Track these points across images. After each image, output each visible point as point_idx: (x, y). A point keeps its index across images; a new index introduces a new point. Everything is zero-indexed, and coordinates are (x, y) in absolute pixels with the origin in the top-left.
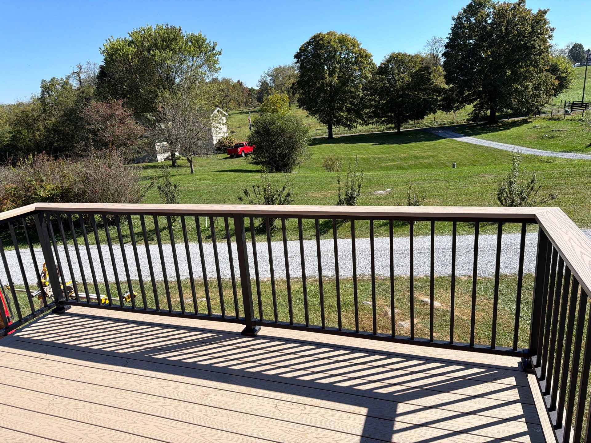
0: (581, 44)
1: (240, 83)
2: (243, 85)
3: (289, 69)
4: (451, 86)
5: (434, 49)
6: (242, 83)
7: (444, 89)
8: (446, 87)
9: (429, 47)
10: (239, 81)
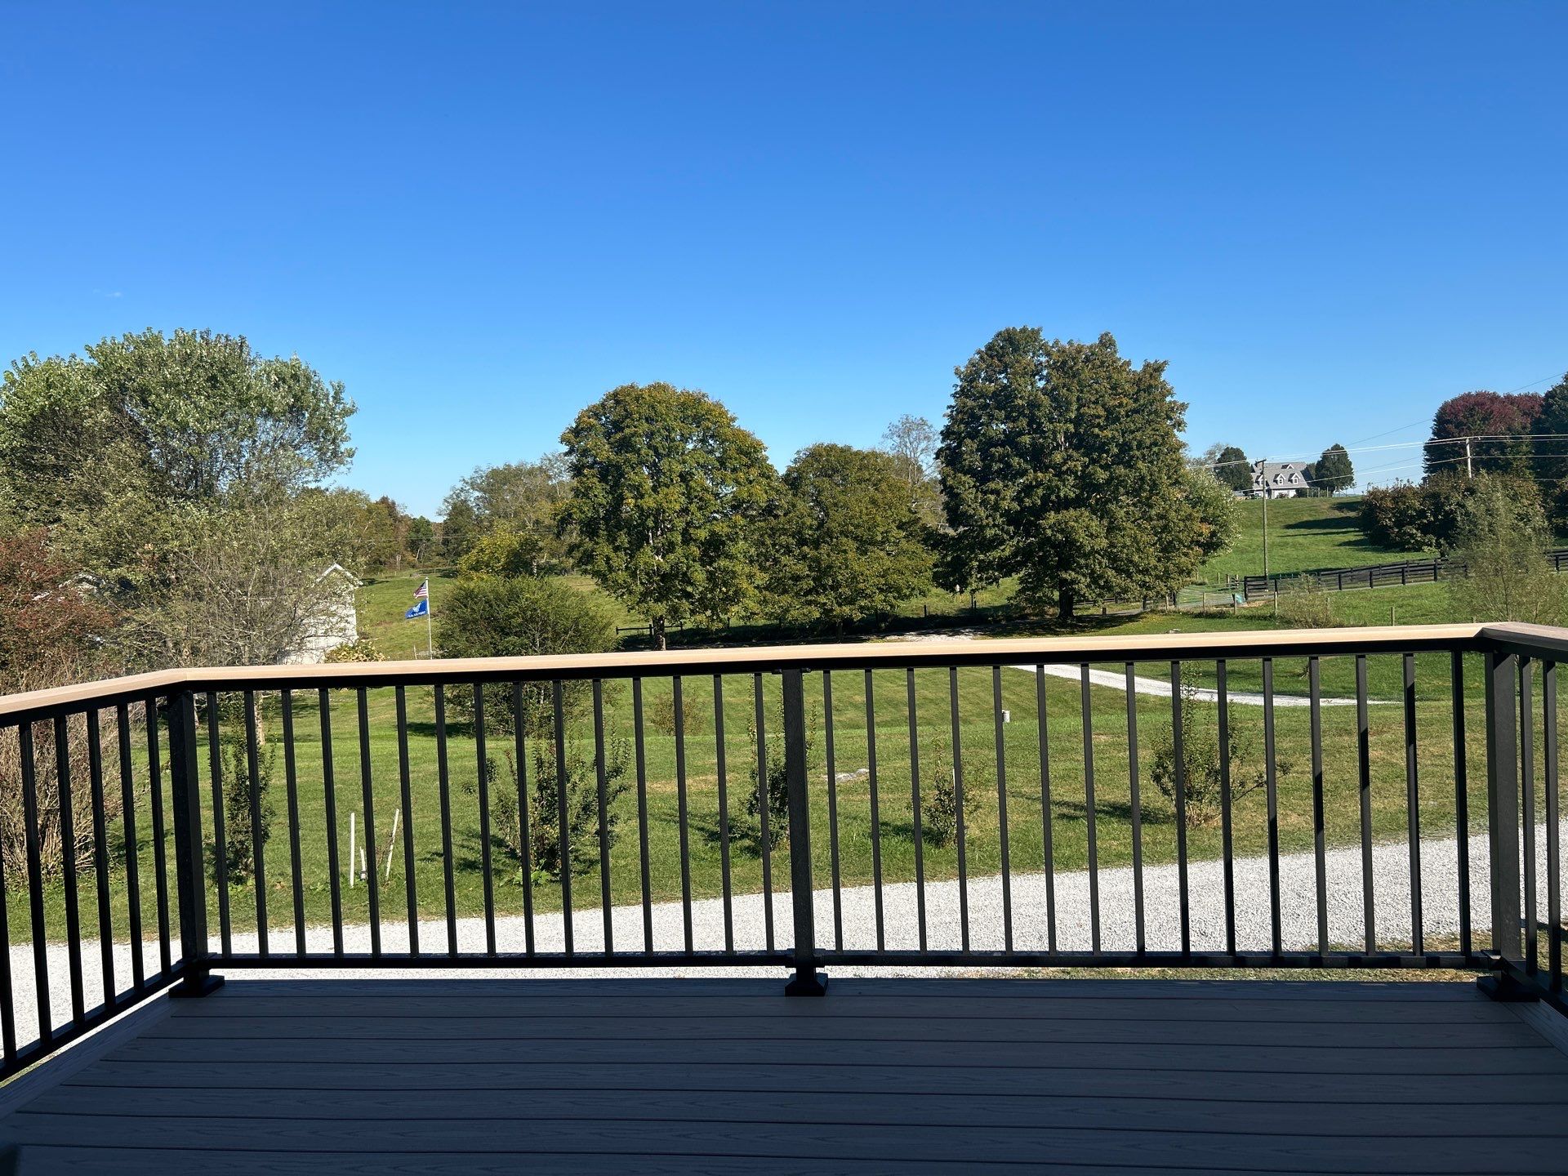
0: (1238, 450)
1: (387, 505)
2: (398, 509)
3: (531, 472)
4: (961, 529)
5: (908, 444)
6: (394, 503)
7: (945, 536)
8: (951, 532)
9: (895, 438)
10: (384, 500)
